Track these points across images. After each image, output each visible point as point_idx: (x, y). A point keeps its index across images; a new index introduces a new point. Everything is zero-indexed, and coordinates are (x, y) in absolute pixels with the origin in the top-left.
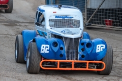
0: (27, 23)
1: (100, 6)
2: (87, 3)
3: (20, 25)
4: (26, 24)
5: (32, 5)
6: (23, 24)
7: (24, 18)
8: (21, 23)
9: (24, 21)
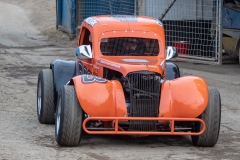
0: (20, 48)
1: (164, 16)
2: (137, 8)
3: (6, 53)
4: (19, 51)
5: (30, 12)
6: (11, 51)
7: (14, 38)
8: (8, 48)
9: (15, 45)
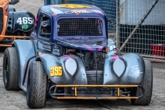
2: (119, 14)
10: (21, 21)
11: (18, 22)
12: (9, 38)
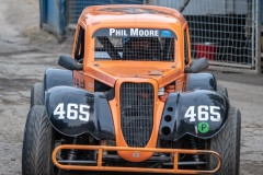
10: (193, 115)
11: (187, 116)
12: (168, 154)
